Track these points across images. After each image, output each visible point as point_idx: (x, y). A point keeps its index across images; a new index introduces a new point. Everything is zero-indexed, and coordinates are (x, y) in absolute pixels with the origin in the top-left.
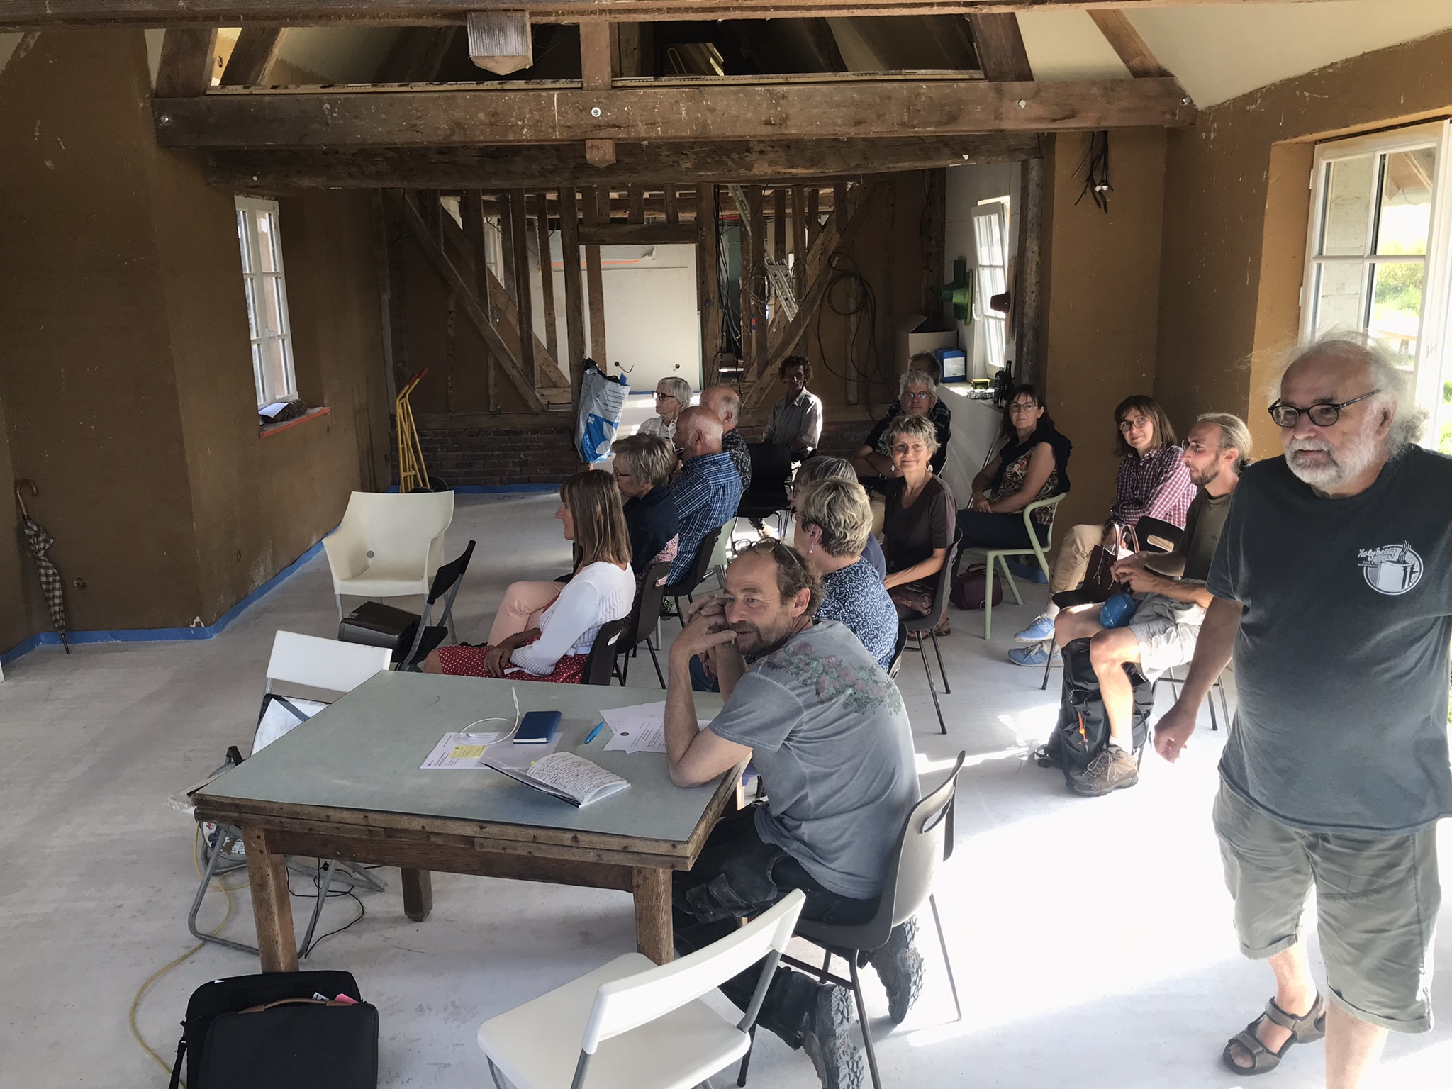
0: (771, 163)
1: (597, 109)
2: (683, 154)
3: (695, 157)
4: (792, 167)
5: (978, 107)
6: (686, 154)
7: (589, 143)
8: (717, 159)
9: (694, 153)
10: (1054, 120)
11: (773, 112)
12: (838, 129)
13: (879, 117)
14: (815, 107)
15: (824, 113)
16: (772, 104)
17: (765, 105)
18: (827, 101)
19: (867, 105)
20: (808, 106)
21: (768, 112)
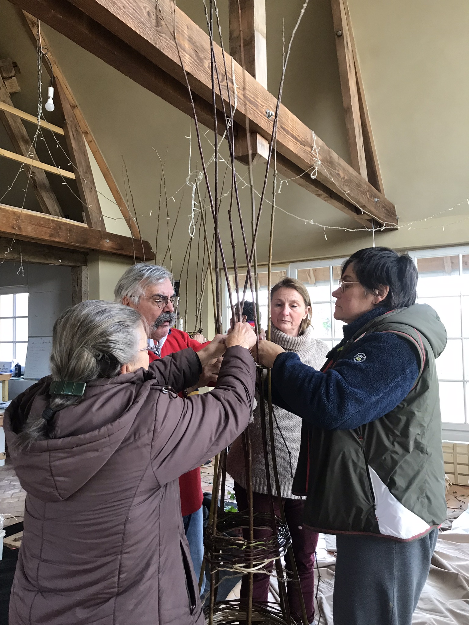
5: (94, 239)
10: (116, 249)
11: (15, 222)
12: (43, 237)
13: (59, 236)
14: (34, 225)
15: (37, 228)
16: (15, 219)
17: (11, 219)
18: (38, 222)
19: (54, 229)
20: (30, 223)
21: (13, 222)
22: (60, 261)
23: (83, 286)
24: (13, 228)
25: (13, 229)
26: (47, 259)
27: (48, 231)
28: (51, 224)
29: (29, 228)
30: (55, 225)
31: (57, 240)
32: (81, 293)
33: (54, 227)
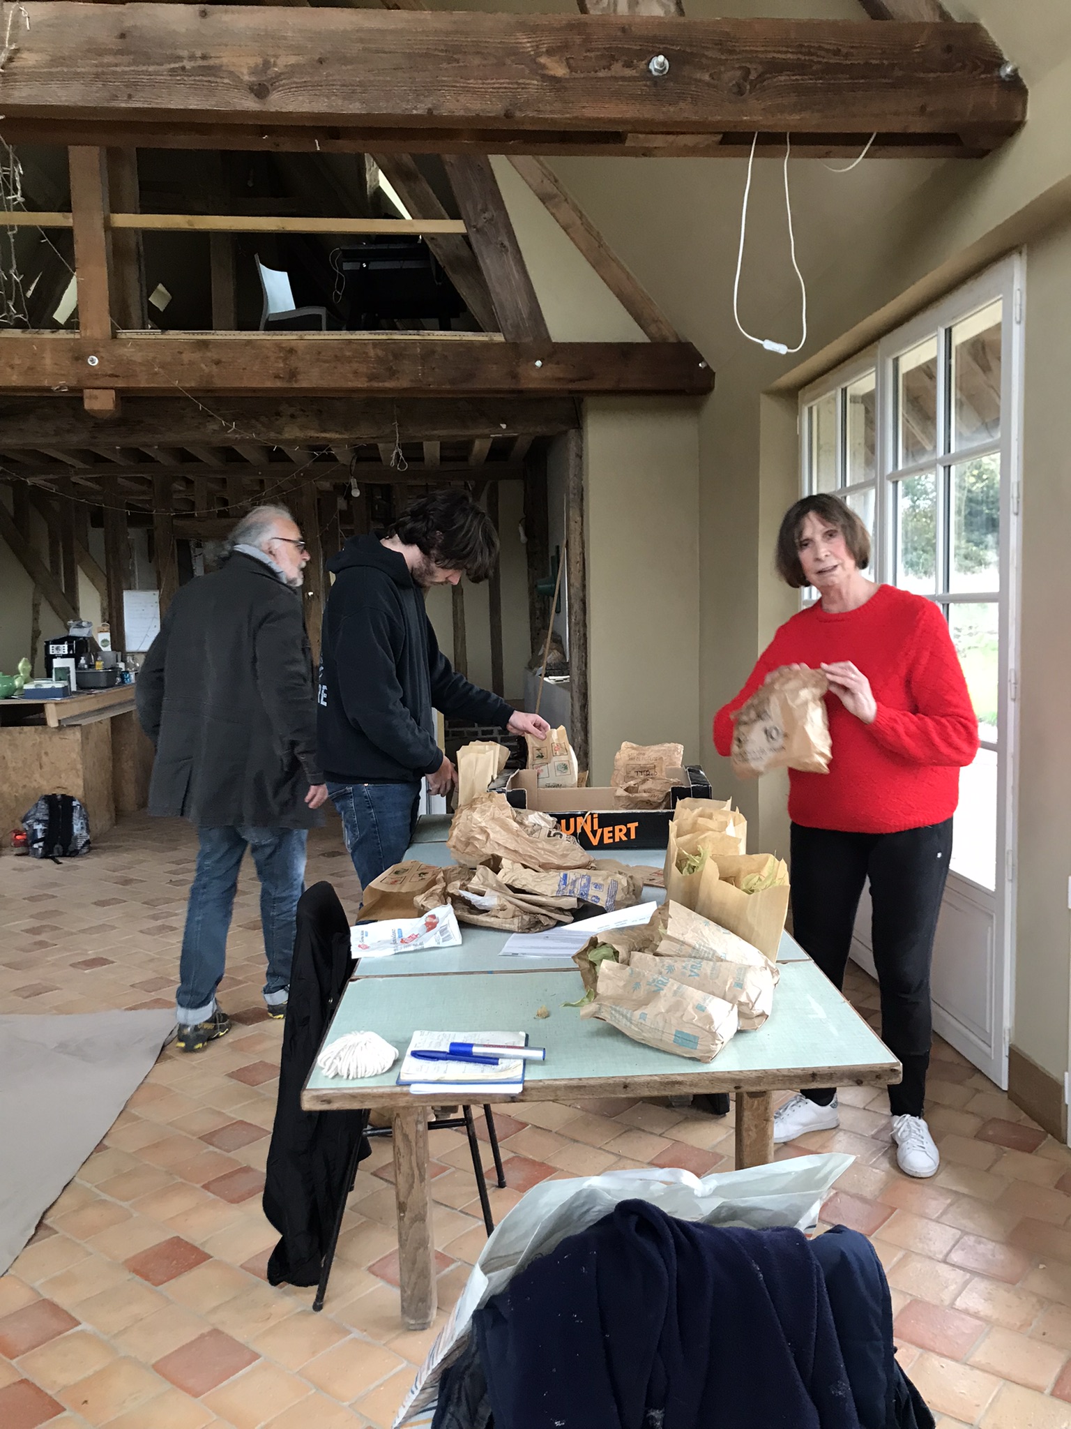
0: (302, 428)
1: (94, 357)
4: (325, 431)
5: (495, 366)
7: (87, 392)
8: (246, 421)
10: (572, 381)
11: (282, 365)
12: (350, 385)
13: (392, 373)
14: (325, 362)
15: (335, 368)
16: (281, 357)
17: (272, 359)
18: (338, 356)
19: (380, 360)
20: (318, 360)
21: (276, 365)
22: (504, 426)
24: (277, 377)
25: (277, 380)
27: (363, 369)
28: (372, 353)
29: (315, 372)
30: (380, 353)
31: (388, 385)
33: (378, 356)
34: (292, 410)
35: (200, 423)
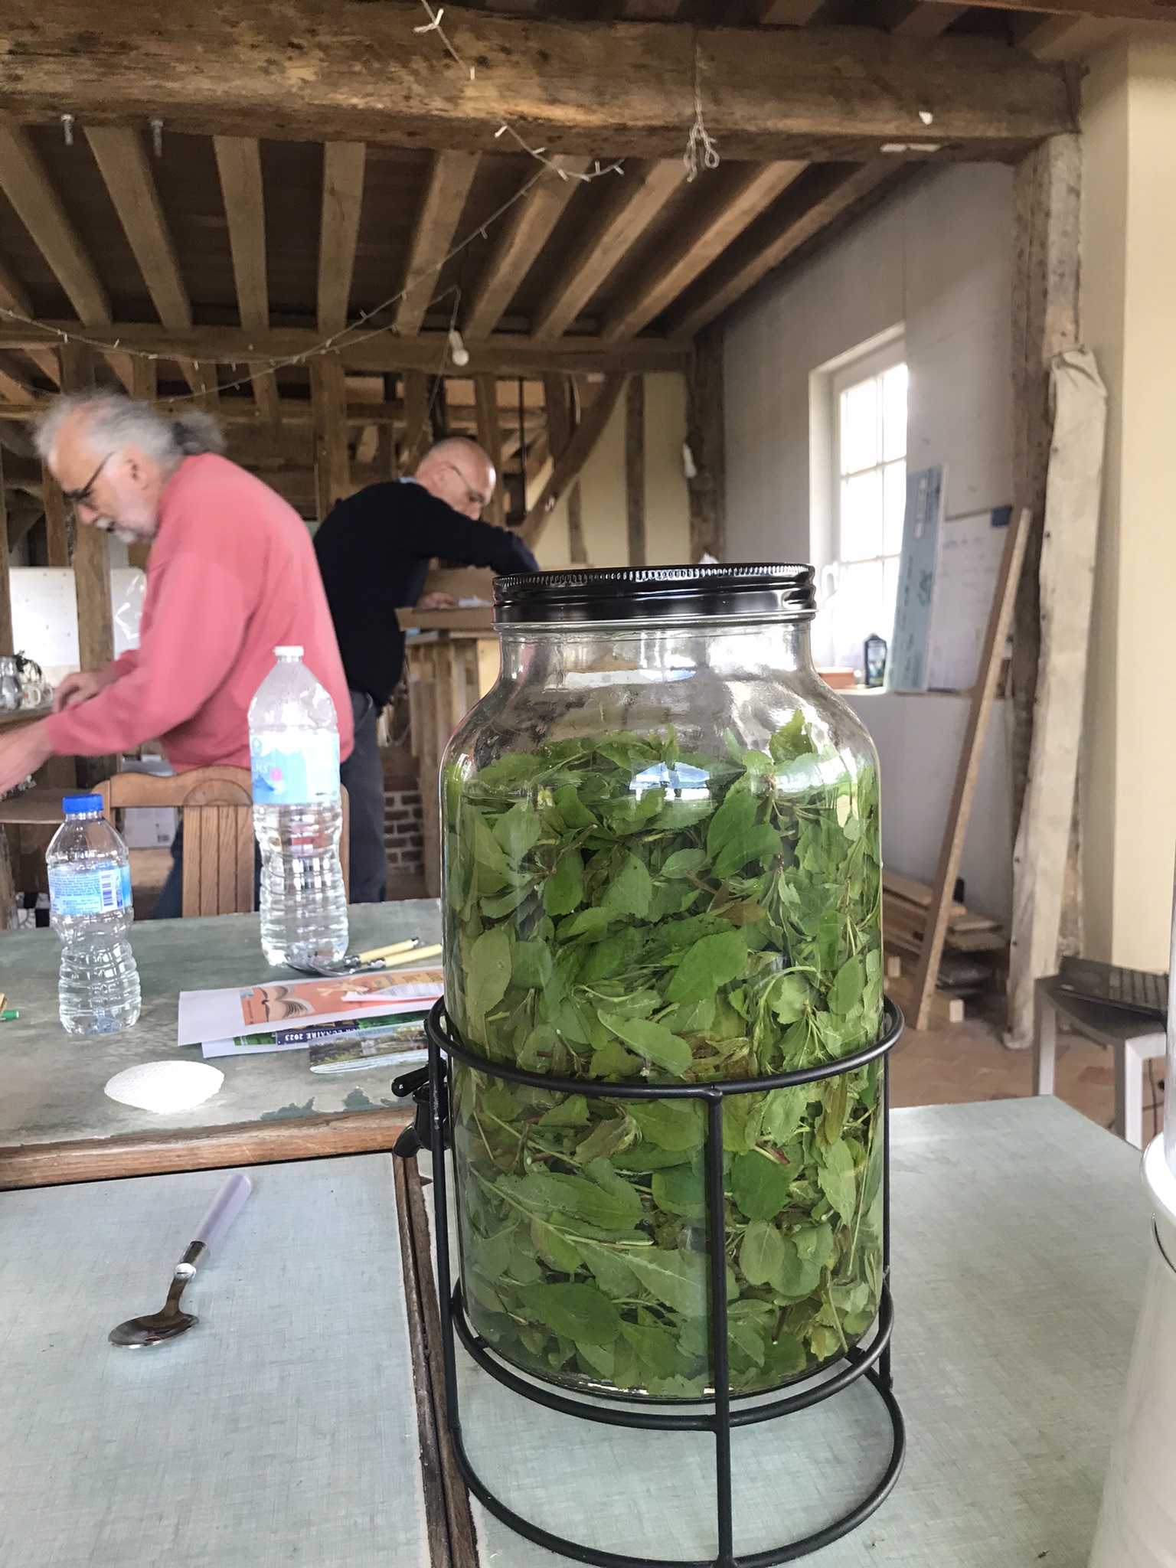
2: (292, 45)
3: (321, 55)
6: (299, 47)
8: (377, 65)
9: (321, 47)
22: (927, 118)
23: (1054, 237)
26: (850, 114)
32: (1044, 277)
34: (480, 48)
35: (270, 62)
